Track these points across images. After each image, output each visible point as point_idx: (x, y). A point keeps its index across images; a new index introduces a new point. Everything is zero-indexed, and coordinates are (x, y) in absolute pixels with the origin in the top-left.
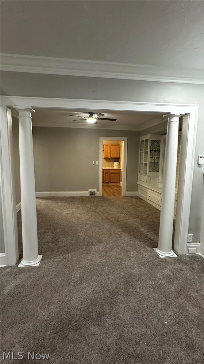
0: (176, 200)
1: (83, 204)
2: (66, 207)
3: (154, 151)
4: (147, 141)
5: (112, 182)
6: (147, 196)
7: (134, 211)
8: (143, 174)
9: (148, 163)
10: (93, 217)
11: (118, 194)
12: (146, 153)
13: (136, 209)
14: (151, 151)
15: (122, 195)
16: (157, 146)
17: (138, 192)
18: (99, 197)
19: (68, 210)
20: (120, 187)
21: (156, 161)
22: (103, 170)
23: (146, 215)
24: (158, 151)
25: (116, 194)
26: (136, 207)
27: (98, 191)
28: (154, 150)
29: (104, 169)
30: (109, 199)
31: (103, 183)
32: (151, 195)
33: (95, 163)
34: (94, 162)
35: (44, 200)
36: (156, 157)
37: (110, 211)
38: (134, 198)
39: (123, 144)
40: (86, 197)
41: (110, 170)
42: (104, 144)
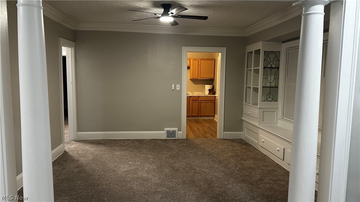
0: (319, 155)
1: (154, 152)
2: (127, 159)
3: (270, 68)
4: (258, 52)
5: (202, 115)
6: (258, 140)
7: (238, 168)
8: (251, 104)
9: (259, 87)
10: (168, 179)
11: (212, 135)
12: (257, 71)
13: (241, 164)
14: (264, 68)
15: (218, 137)
16: (275, 60)
17: (242, 133)
18: (181, 141)
19: (129, 164)
20: (215, 123)
21: (273, 85)
22: (189, 98)
23: (258, 177)
24: (276, 68)
25: (208, 135)
26: (241, 159)
27: (180, 130)
28: (269, 66)
29: (190, 95)
30: (197, 145)
31: (187, 116)
32: (265, 139)
33: (175, 86)
34: (173, 85)
35: (93, 146)
36: (273, 77)
37: (198, 166)
38: (238, 143)
39: (219, 58)
40: (161, 140)
41: (199, 97)
42: (191, 58)
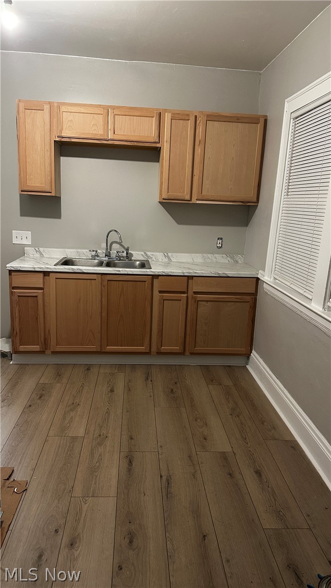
41: (190, 278)
42: (166, 111)
